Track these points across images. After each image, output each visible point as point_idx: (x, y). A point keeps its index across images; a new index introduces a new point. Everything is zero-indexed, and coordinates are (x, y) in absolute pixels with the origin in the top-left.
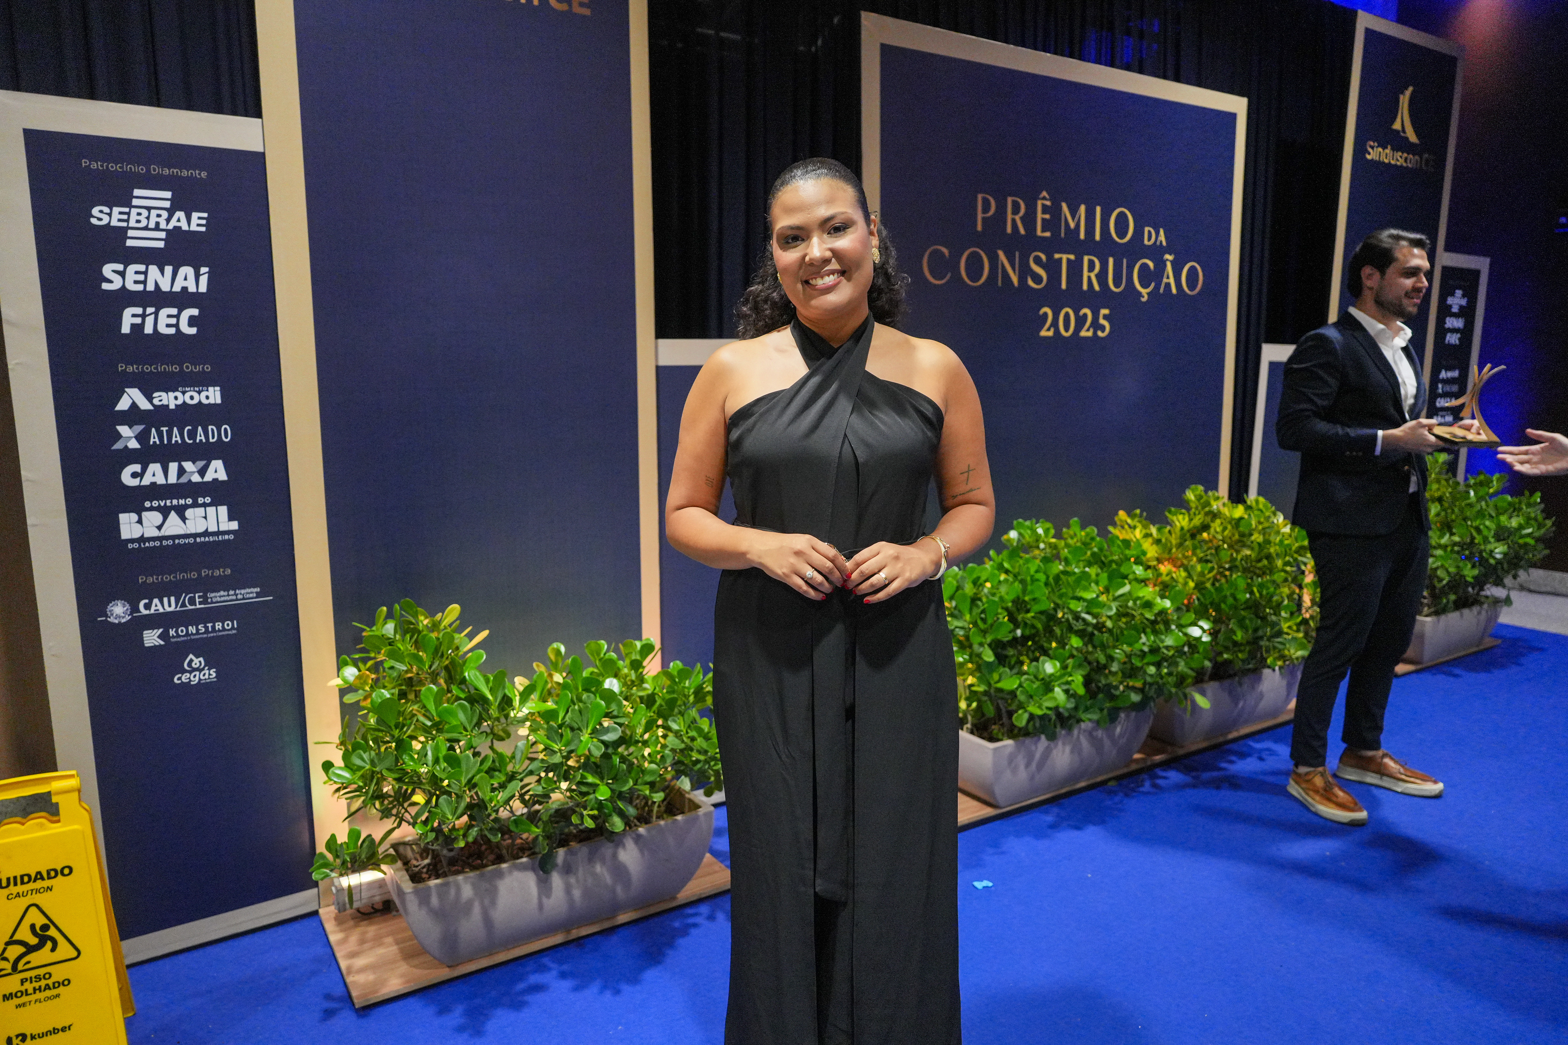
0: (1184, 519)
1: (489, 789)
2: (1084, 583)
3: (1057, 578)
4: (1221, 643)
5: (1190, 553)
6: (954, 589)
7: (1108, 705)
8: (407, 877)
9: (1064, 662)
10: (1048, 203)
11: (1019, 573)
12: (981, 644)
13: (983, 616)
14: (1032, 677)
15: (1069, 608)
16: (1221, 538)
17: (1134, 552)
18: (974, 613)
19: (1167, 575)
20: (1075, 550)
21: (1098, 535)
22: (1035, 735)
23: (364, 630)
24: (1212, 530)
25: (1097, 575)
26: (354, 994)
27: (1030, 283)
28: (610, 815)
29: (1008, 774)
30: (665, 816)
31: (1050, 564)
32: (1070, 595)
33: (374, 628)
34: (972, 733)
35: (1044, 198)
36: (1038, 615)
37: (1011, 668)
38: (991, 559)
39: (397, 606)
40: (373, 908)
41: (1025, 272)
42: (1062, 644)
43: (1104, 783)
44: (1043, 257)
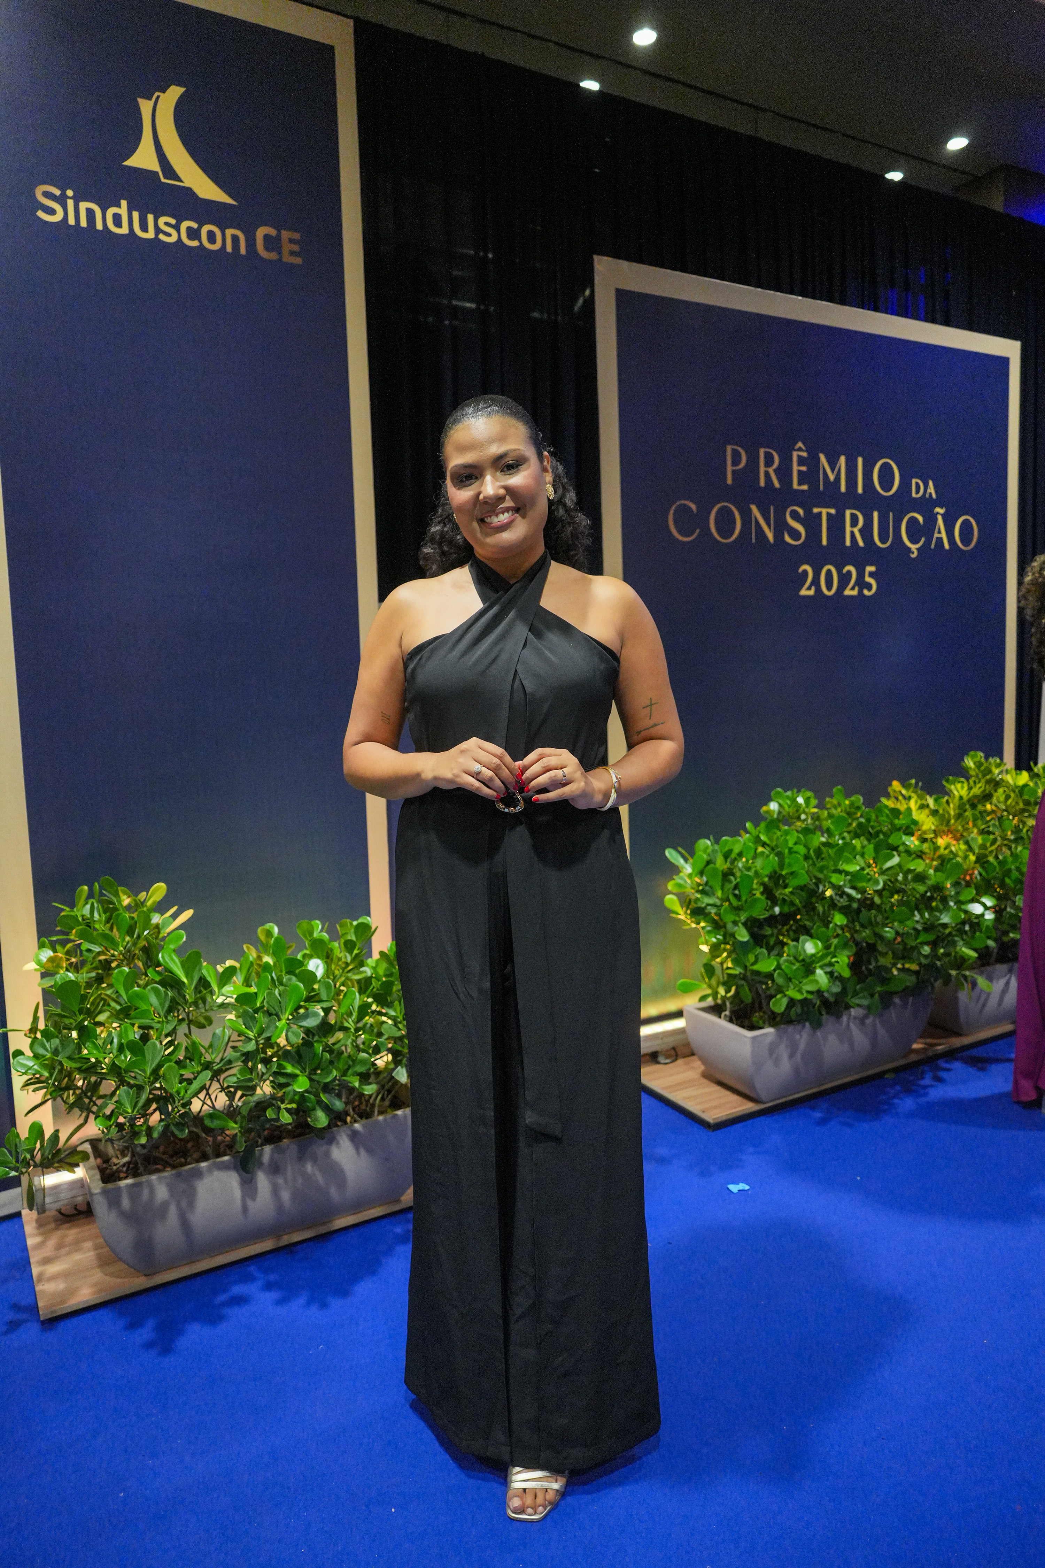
0: (962, 788)
1: (177, 1080)
2: (846, 854)
3: (818, 852)
4: (1007, 921)
5: (971, 825)
6: (705, 863)
7: (879, 989)
8: (98, 1177)
9: (828, 941)
10: (805, 454)
11: (777, 846)
12: (735, 923)
13: (737, 892)
14: (792, 958)
15: (830, 882)
16: (1004, 807)
17: (904, 822)
18: (726, 890)
19: (945, 849)
20: (837, 820)
21: (863, 804)
22: (799, 1022)
23: (63, 910)
24: (994, 800)
25: (863, 847)
26: (40, 1304)
27: (787, 538)
28: (314, 1109)
29: (769, 1067)
30: (389, 1110)
31: (811, 836)
32: (833, 868)
33: (75, 909)
34: (731, 1021)
35: (800, 449)
36: (795, 891)
37: (770, 950)
38: (747, 832)
39: (96, 884)
40: (76, 1209)
41: (781, 527)
42: (826, 924)
43: (880, 1075)
44: (801, 511)
